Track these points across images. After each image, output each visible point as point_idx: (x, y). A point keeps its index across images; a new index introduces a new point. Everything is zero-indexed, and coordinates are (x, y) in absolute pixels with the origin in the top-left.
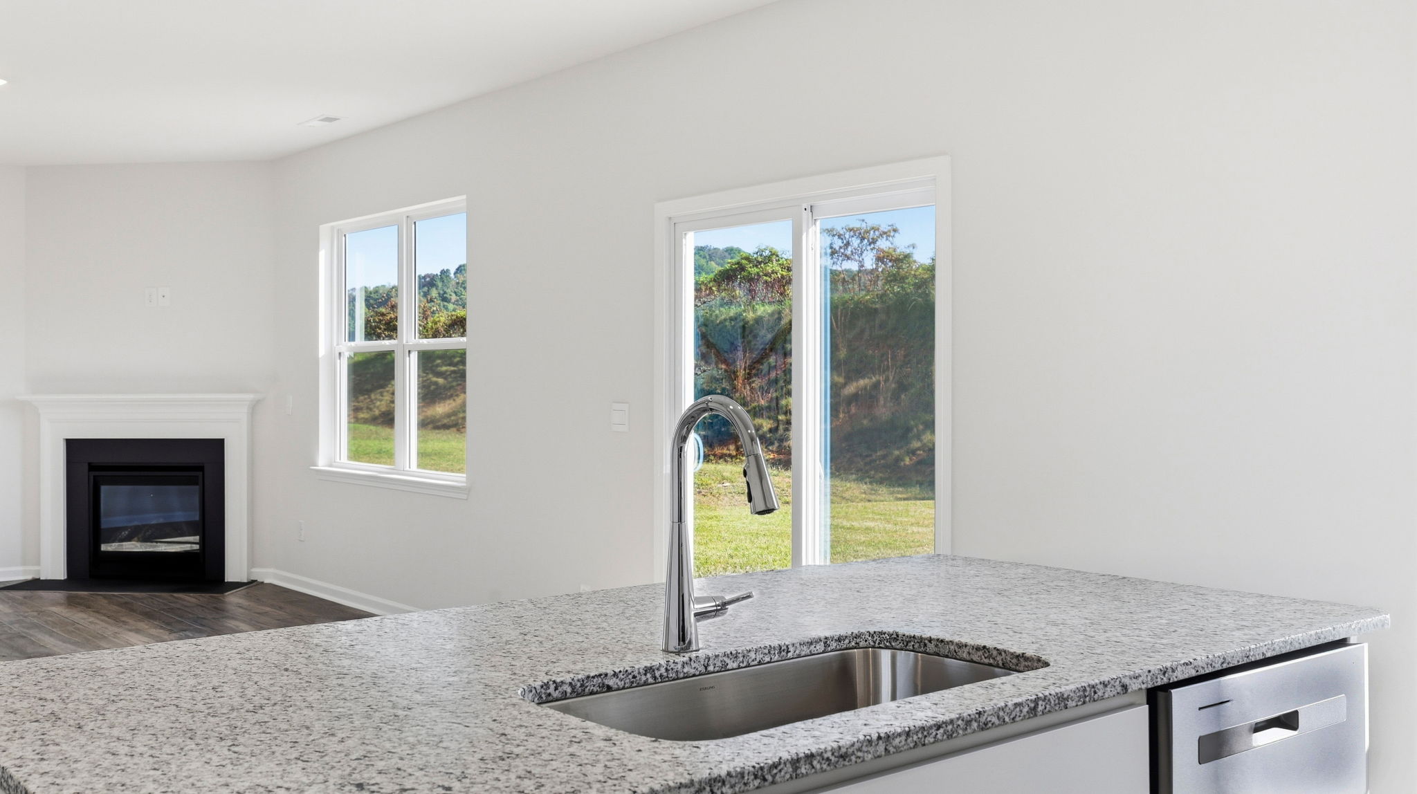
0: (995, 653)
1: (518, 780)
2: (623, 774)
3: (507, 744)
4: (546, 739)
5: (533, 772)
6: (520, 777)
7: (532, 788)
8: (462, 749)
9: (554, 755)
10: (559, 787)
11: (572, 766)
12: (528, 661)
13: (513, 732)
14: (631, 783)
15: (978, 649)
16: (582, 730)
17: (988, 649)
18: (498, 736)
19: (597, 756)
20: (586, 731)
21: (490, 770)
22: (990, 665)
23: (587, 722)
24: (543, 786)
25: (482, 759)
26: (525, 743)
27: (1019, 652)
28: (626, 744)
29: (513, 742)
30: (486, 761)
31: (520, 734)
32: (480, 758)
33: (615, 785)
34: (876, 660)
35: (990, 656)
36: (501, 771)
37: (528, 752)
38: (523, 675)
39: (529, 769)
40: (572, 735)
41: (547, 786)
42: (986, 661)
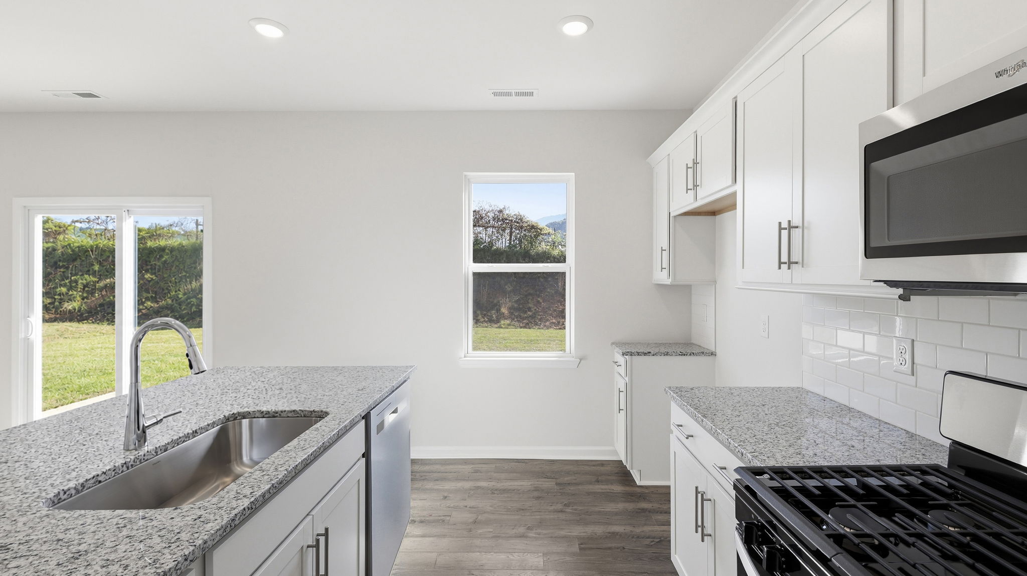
0: (300, 412)
1: (104, 569)
2: (177, 537)
3: (69, 546)
4: (97, 533)
5: (111, 559)
6: (104, 567)
7: (121, 570)
8: (33, 563)
9: (115, 541)
10: (140, 562)
11: (136, 544)
12: (28, 481)
13: (65, 536)
14: (187, 541)
15: (291, 412)
16: (119, 518)
17: (297, 411)
18: (56, 542)
19: (146, 531)
20: (122, 517)
21: (74, 570)
22: (298, 417)
23: (117, 511)
24: (127, 566)
25: (58, 565)
26: (83, 541)
27: (312, 410)
28: (159, 517)
29: (72, 543)
30: (64, 565)
31: (72, 535)
32: (56, 564)
33: (178, 546)
34: (240, 424)
35: (298, 413)
36: (84, 567)
37: (92, 546)
38: (34, 492)
39: (105, 558)
40: (115, 523)
41: (131, 564)
42: (296, 416)
